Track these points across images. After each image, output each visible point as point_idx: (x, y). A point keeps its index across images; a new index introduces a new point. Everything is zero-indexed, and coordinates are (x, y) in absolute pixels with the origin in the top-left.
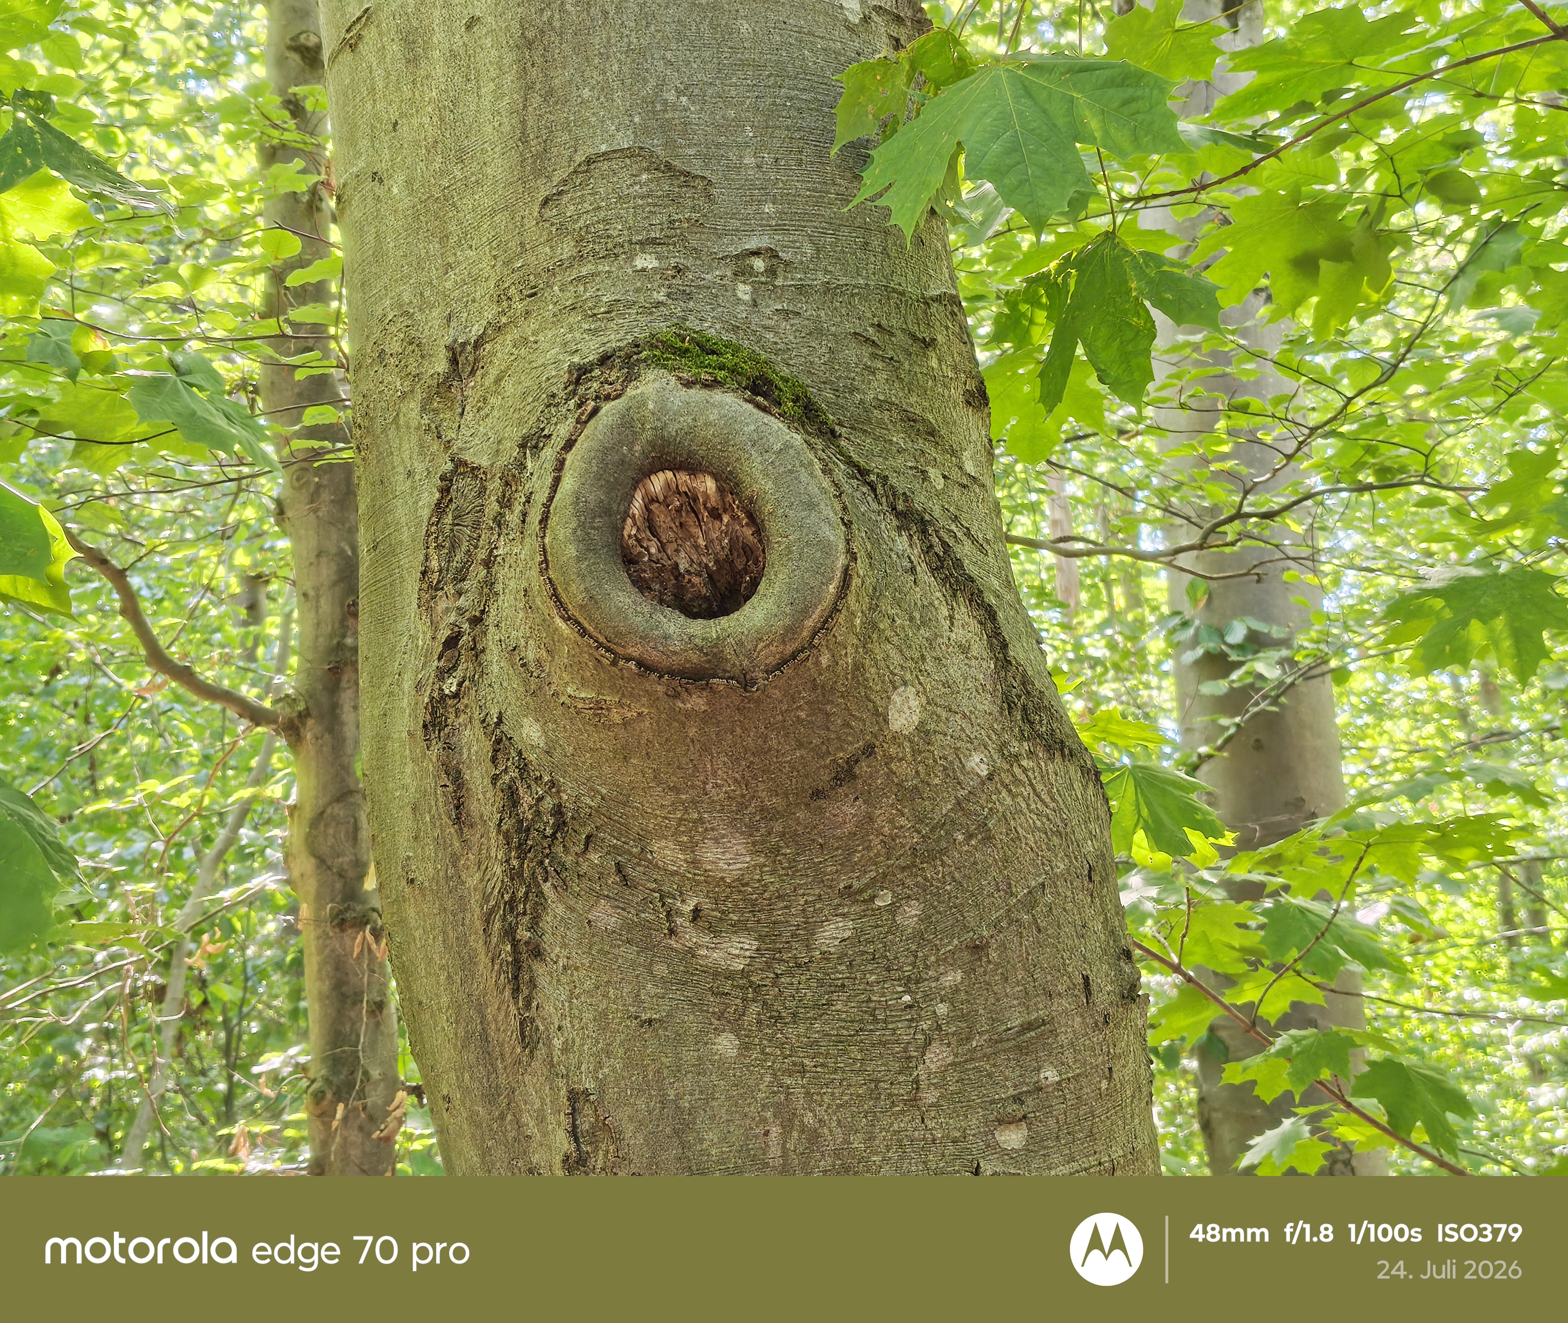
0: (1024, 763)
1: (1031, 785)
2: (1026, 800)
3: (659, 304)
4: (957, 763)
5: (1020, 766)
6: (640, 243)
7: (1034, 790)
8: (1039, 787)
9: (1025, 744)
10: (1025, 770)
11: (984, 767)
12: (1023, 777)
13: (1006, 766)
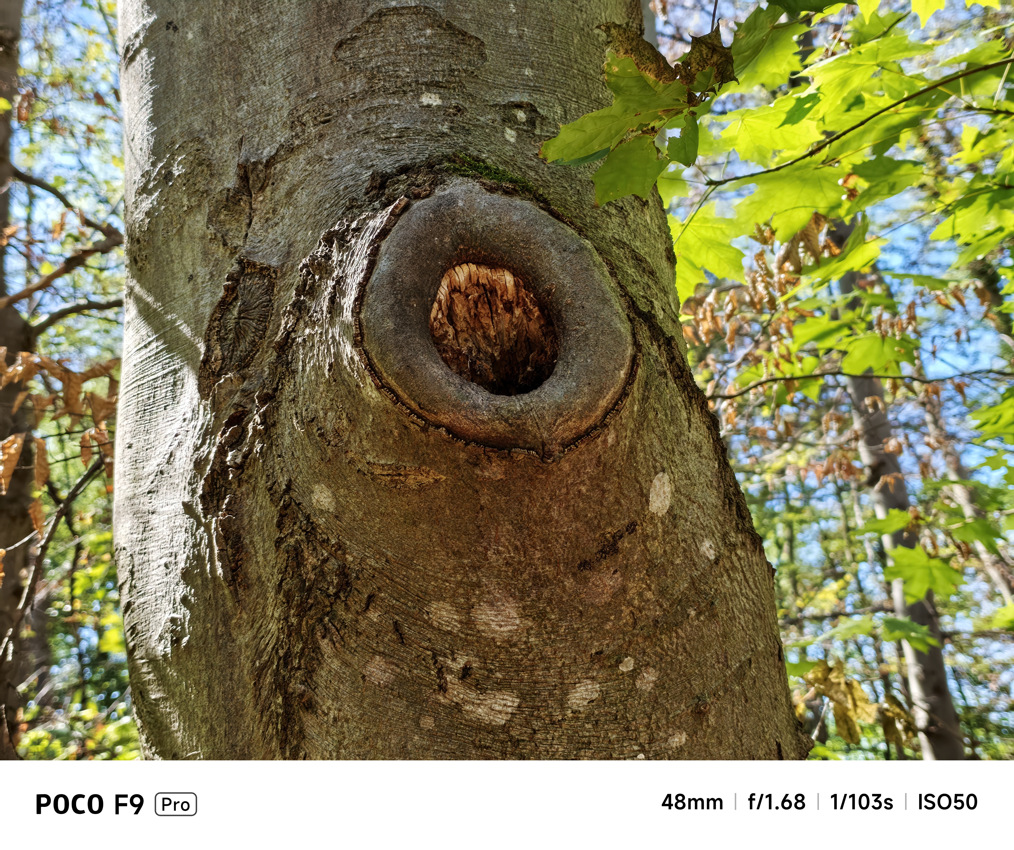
0: (739, 552)
1: (743, 571)
2: (740, 584)
3: (443, 135)
4: (693, 547)
5: (736, 555)
6: (426, 84)
7: (745, 576)
8: (748, 575)
9: (740, 536)
10: (739, 559)
11: (712, 552)
12: (737, 564)
13: (727, 554)
